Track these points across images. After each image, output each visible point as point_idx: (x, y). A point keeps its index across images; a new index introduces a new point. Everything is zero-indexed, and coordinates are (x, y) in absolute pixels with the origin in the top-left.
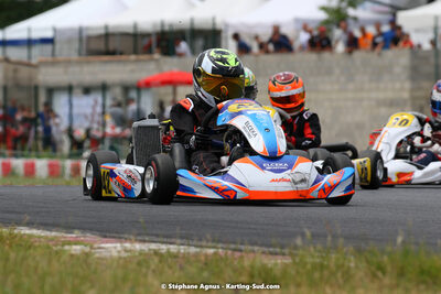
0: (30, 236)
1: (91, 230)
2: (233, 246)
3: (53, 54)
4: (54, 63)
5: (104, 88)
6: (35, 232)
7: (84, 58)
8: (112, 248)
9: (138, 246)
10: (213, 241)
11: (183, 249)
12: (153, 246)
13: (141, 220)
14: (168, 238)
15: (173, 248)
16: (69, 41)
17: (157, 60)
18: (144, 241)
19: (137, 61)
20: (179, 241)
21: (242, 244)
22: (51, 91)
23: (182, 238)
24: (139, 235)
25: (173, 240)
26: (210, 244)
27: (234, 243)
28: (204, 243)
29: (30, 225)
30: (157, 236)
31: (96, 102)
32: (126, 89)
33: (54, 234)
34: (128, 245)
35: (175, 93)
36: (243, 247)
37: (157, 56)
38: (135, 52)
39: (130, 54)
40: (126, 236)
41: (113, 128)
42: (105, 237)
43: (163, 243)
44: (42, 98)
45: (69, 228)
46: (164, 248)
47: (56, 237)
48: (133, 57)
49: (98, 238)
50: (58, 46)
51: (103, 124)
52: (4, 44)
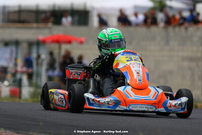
5: (17, 43)
17: (50, 28)
19: (37, 28)
32: (30, 44)
35: (60, 48)
37: (50, 25)
38: (37, 21)
39: (34, 23)
41: (22, 67)
48: (35, 25)
51: (16, 65)
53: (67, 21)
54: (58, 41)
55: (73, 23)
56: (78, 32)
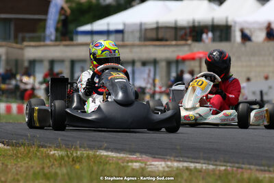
0: (107, 156)
1: (146, 153)
2: (237, 165)
3: (123, 40)
4: (124, 46)
5: (155, 62)
6: (110, 154)
7: (142, 43)
8: (159, 165)
9: (176, 164)
10: (225, 162)
11: (204, 166)
12: (186, 164)
13: (178, 147)
14: (195, 159)
15: (198, 166)
16: (132, 32)
17: (189, 45)
18: (180, 161)
19: (177, 45)
20: (202, 161)
21: (243, 164)
23: (204, 159)
24: (177, 157)
25: (198, 161)
26: (222, 164)
27: (238, 163)
28: (218, 163)
29: (107, 149)
30: (188, 157)
31: (150, 71)
32: (169, 63)
33: (122, 155)
34: (169, 163)
36: (243, 166)
37: (189, 42)
38: (176, 39)
39: (172, 40)
40: (168, 157)
41: (160, 88)
42: (154, 158)
43: (191, 162)
45: (132, 152)
46: (192, 165)
47: (123, 157)
48: (174, 43)
49: (151, 159)
50: (126, 35)
51: (154, 85)
52: (92, 33)
53: (207, 37)
55: (214, 40)
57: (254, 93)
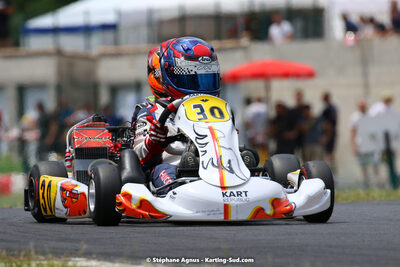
3: (116, 42)
4: (117, 55)
16: (135, 27)
17: (244, 48)
22: (115, 90)
37: (245, 41)
38: (218, 37)
39: (212, 40)
44: (104, 98)
48: (215, 44)
50: (123, 34)
52: (55, 31)
54: (263, 75)
56: (304, 53)
57: (373, 137)
